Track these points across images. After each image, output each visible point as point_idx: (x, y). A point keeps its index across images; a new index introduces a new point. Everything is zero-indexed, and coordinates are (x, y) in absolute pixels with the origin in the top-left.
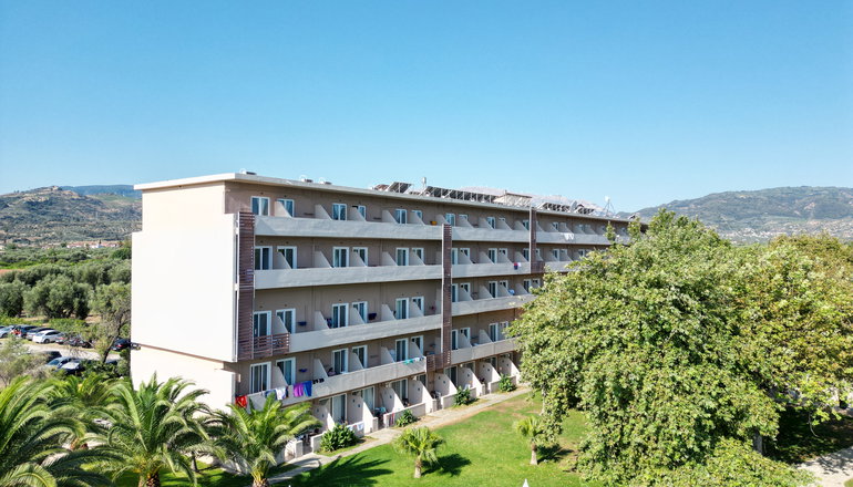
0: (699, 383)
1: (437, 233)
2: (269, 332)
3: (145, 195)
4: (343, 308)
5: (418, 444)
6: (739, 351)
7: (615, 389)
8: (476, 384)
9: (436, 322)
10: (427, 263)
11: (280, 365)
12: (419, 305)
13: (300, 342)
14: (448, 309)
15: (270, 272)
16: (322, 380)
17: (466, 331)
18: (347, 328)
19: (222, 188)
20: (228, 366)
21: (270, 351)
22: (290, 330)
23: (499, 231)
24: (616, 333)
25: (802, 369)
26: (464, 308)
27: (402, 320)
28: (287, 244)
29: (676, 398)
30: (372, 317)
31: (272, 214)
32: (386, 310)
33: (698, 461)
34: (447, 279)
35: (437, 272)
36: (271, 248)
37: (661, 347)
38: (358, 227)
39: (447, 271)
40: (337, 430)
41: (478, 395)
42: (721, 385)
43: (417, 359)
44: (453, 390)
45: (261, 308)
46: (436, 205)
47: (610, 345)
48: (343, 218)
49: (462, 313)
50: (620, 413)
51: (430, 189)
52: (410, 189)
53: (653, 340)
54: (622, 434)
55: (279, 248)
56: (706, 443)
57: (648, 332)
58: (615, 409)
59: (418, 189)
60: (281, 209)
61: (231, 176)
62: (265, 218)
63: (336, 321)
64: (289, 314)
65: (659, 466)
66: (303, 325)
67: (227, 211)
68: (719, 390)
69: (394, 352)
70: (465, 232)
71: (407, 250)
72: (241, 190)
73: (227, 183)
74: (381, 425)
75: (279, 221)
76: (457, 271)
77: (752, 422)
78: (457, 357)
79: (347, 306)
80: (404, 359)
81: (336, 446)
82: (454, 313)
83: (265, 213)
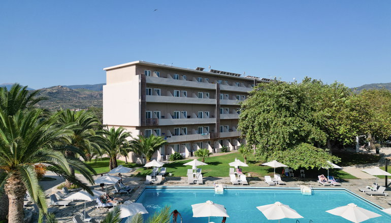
0: (293, 123)
1: (214, 87)
2: (151, 117)
3: (107, 72)
4: (178, 113)
5: (202, 154)
6: (312, 116)
7: (264, 124)
8: (230, 146)
9: (214, 121)
10: (210, 98)
11: (155, 130)
12: (207, 115)
13: (162, 122)
14: (218, 116)
15: (151, 96)
16: (170, 137)
17: (227, 127)
18: (179, 119)
19: (135, 67)
20: (137, 128)
21: (152, 124)
22: (158, 118)
23: (241, 88)
24: (265, 107)
25: (340, 125)
26: (226, 116)
27: (201, 119)
28: (157, 88)
29: (283, 126)
30: (189, 117)
31: (152, 76)
32: (194, 115)
33: (292, 148)
34: (218, 105)
35: (214, 102)
36: (152, 89)
37: (281, 111)
38: (183, 82)
39: (218, 102)
40: (175, 154)
41: (231, 150)
42: (302, 124)
43: (206, 134)
44: (220, 147)
45: (148, 110)
46: (214, 76)
47: (264, 111)
48: (177, 79)
49: (225, 118)
50: (266, 133)
51: (212, 71)
52: (204, 70)
53: (278, 109)
54: (268, 141)
55: (154, 89)
56: (294, 142)
57: (276, 106)
58: (265, 132)
59: (207, 70)
60: (155, 75)
61: (138, 62)
62: (149, 77)
63: (175, 116)
64: (158, 113)
65: (279, 150)
66: (163, 117)
67: (136, 74)
68: (300, 125)
69: (198, 131)
70: (226, 87)
71: (202, 93)
72: (141, 68)
73: (136, 65)
74: (192, 155)
75: (154, 79)
76: (222, 102)
77: (312, 136)
78: (223, 135)
79: (179, 112)
80: (201, 133)
81: (175, 159)
82: (221, 118)
83: (149, 75)
